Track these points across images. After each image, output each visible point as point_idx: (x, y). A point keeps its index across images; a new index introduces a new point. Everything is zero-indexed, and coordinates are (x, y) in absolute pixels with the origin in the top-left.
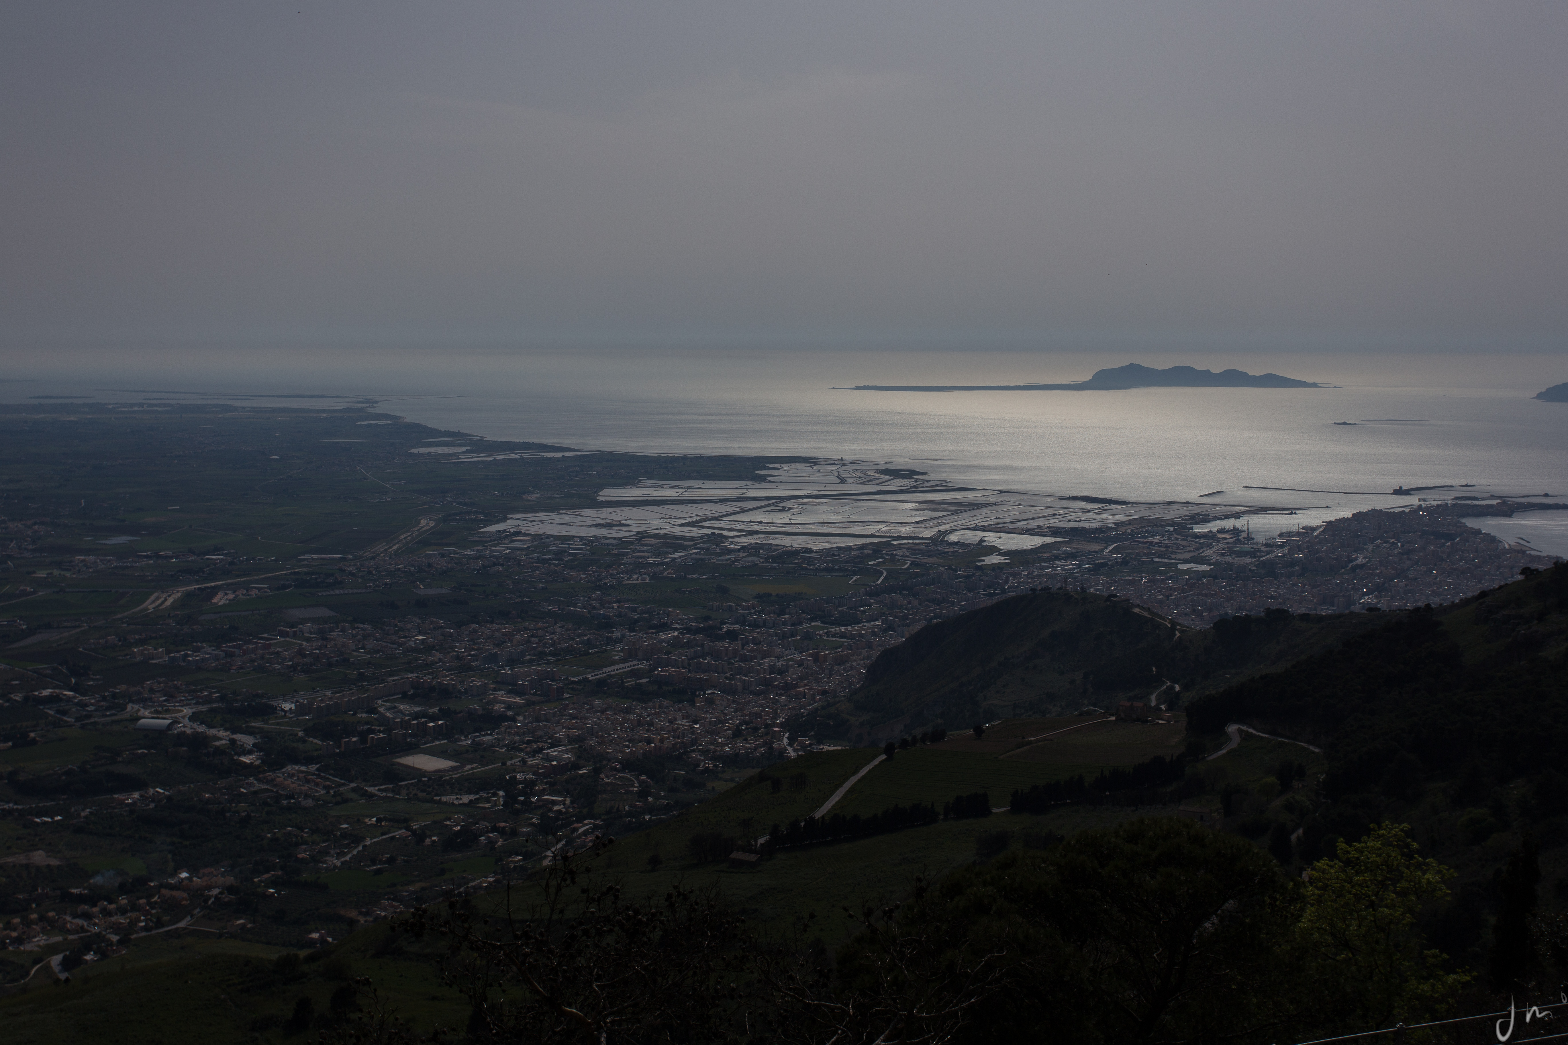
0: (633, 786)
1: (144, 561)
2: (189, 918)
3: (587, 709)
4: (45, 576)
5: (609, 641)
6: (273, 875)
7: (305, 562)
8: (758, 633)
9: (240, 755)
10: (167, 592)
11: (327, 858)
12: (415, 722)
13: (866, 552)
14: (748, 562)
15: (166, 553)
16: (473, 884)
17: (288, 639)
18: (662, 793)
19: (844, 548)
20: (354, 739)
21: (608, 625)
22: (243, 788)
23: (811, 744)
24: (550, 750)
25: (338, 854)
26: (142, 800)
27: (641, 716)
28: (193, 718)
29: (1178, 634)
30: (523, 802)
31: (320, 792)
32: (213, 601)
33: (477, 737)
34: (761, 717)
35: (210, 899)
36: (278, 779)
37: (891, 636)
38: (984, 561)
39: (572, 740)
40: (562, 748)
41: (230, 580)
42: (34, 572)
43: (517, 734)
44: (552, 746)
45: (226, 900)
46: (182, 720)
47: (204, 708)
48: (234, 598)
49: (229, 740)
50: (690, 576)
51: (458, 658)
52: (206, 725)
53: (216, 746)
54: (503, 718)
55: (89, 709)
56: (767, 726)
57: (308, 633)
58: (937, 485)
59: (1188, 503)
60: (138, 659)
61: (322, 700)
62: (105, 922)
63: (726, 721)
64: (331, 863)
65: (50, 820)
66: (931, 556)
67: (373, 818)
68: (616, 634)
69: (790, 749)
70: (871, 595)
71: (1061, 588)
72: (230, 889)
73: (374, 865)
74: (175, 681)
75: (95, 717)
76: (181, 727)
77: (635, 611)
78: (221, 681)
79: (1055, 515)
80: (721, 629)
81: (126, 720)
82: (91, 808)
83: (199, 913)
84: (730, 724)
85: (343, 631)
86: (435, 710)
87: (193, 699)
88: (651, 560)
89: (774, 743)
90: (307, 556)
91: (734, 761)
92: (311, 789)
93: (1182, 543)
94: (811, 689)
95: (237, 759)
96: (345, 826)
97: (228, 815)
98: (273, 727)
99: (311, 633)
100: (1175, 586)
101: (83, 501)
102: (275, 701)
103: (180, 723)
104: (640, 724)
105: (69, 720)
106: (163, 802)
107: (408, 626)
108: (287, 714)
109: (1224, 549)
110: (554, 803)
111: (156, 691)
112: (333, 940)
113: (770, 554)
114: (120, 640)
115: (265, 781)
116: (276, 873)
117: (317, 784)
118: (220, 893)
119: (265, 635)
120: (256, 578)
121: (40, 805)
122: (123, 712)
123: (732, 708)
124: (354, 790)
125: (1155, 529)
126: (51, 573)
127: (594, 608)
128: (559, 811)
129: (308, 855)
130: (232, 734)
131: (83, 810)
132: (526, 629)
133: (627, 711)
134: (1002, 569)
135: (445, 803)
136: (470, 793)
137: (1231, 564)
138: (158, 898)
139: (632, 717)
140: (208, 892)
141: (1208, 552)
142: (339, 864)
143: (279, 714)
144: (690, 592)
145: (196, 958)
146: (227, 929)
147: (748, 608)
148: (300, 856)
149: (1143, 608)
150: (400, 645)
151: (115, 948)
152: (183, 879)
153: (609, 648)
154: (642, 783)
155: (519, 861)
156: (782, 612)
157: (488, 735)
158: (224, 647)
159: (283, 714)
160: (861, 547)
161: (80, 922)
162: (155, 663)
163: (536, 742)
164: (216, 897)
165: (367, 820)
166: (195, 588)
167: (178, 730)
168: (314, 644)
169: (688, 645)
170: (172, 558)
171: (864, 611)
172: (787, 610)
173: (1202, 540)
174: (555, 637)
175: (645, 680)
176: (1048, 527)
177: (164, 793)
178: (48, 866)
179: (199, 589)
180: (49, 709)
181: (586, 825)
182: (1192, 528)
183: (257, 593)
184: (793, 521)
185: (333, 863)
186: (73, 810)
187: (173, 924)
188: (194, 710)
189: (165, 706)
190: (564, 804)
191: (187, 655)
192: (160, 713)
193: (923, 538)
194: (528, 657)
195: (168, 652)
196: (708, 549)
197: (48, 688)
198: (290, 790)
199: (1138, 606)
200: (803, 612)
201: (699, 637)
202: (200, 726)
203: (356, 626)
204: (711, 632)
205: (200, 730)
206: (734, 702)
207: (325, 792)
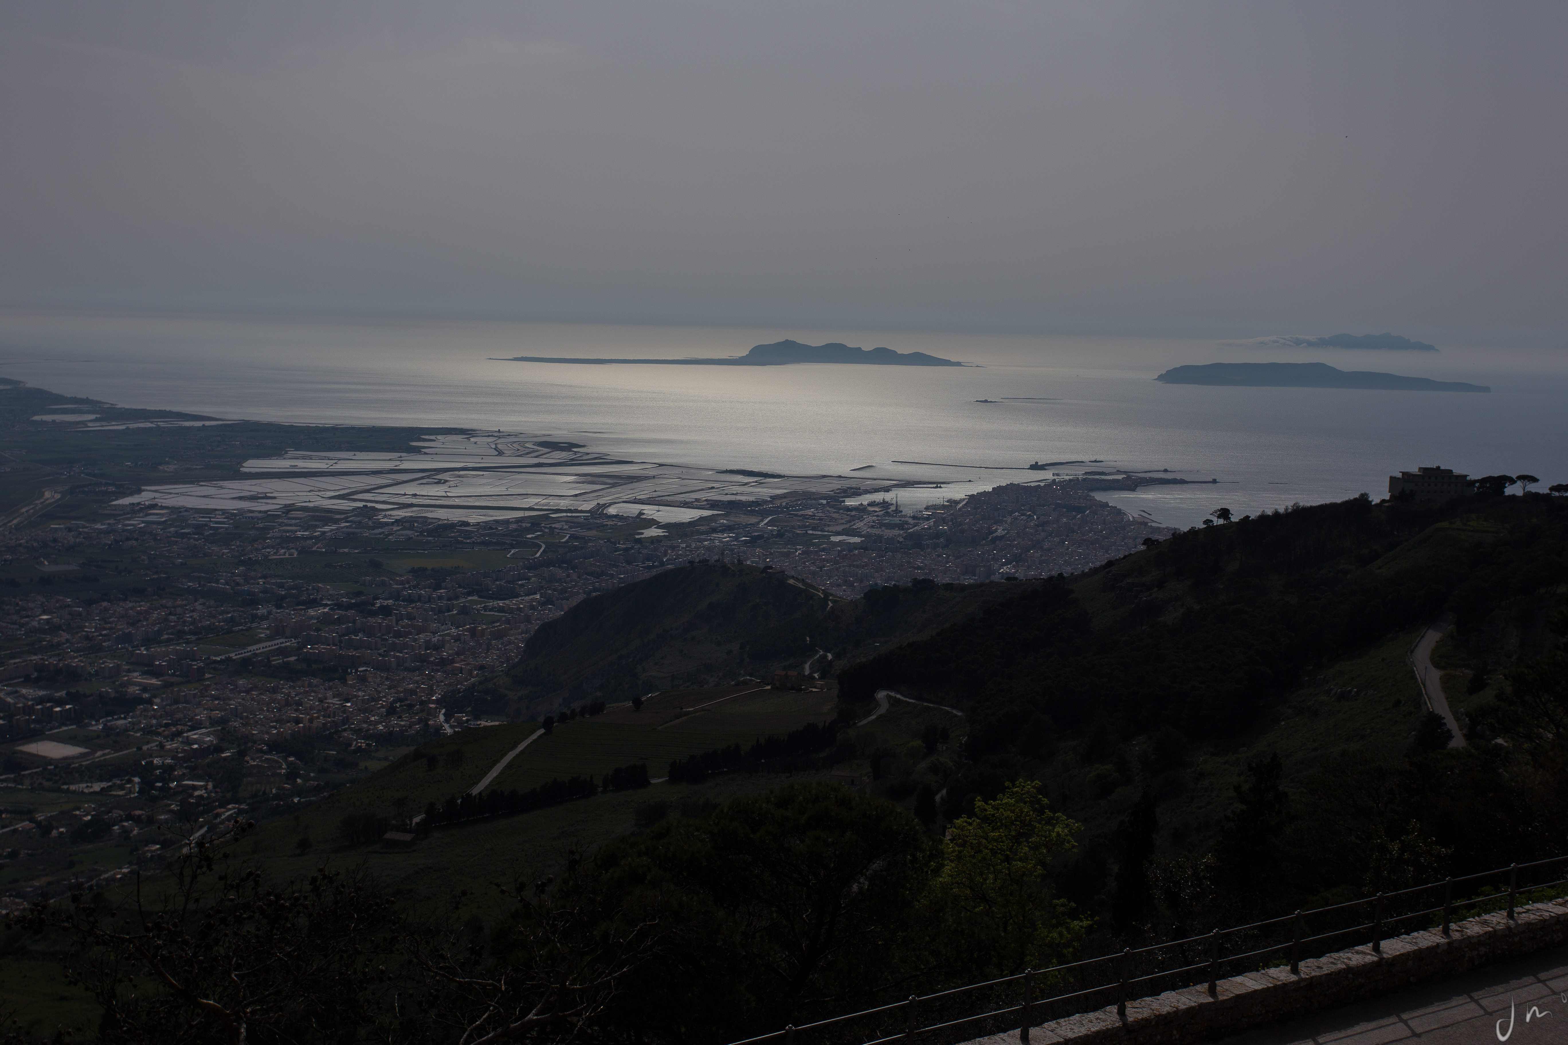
0: (280, 768)
3: (231, 690)
5: (254, 618)
8: (413, 608)
12: (39, 707)
13: (524, 525)
14: (402, 535)
16: (106, 876)
18: (312, 775)
19: (502, 521)
21: (253, 601)
23: (468, 720)
24: (190, 734)
27: (289, 696)
29: (831, 604)
30: (160, 789)
33: (110, 721)
34: (416, 694)
37: (550, 610)
38: (642, 534)
39: (214, 722)
40: (204, 731)
43: (154, 717)
44: (193, 728)
50: (341, 551)
51: (87, 638)
54: (139, 700)
56: (422, 703)
58: (596, 458)
59: (840, 477)
63: (380, 699)
66: (589, 529)
68: (262, 611)
69: (446, 726)
70: (529, 568)
71: (718, 561)
77: (282, 587)
79: (713, 488)
80: (373, 604)
84: (384, 701)
86: (63, 693)
88: (299, 534)
89: (429, 720)
91: (387, 739)
93: (835, 515)
94: (468, 664)
100: (828, 557)
104: (288, 704)
107: (31, 605)
109: (874, 522)
110: (195, 788)
113: (425, 528)
123: (386, 685)
125: (809, 502)
127: (238, 584)
128: (201, 797)
132: (163, 607)
133: (274, 690)
134: (661, 541)
135: (74, 792)
136: (102, 781)
137: (881, 536)
139: (279, 696)
141: (859, 525)
144: (341, 566)
147: (402, 583)
149: (797, 579)
150: (22, 625)
153: (254, 625)
154: (290, 764)
155: (157, 850)
156: (438, 587)
157: (120, 718)
160: (519, 520)
163: (174, 725)
169: (339, 621)
171: (522, 586)
172: (443, 585)
173: (853, 513)
174: (195, 615)
175: (293, 659)
176: (706, 500)
181: (230, 810)
182: (844, 501)
184: (449, 494)
190: (206, 789)
193: (582, 512)
194: (166, 636)
196: (360, 522)
199: (793, 577)
200: (460, 587)
201: (351, 613)
204: (364, 609)
206: (387, 679)
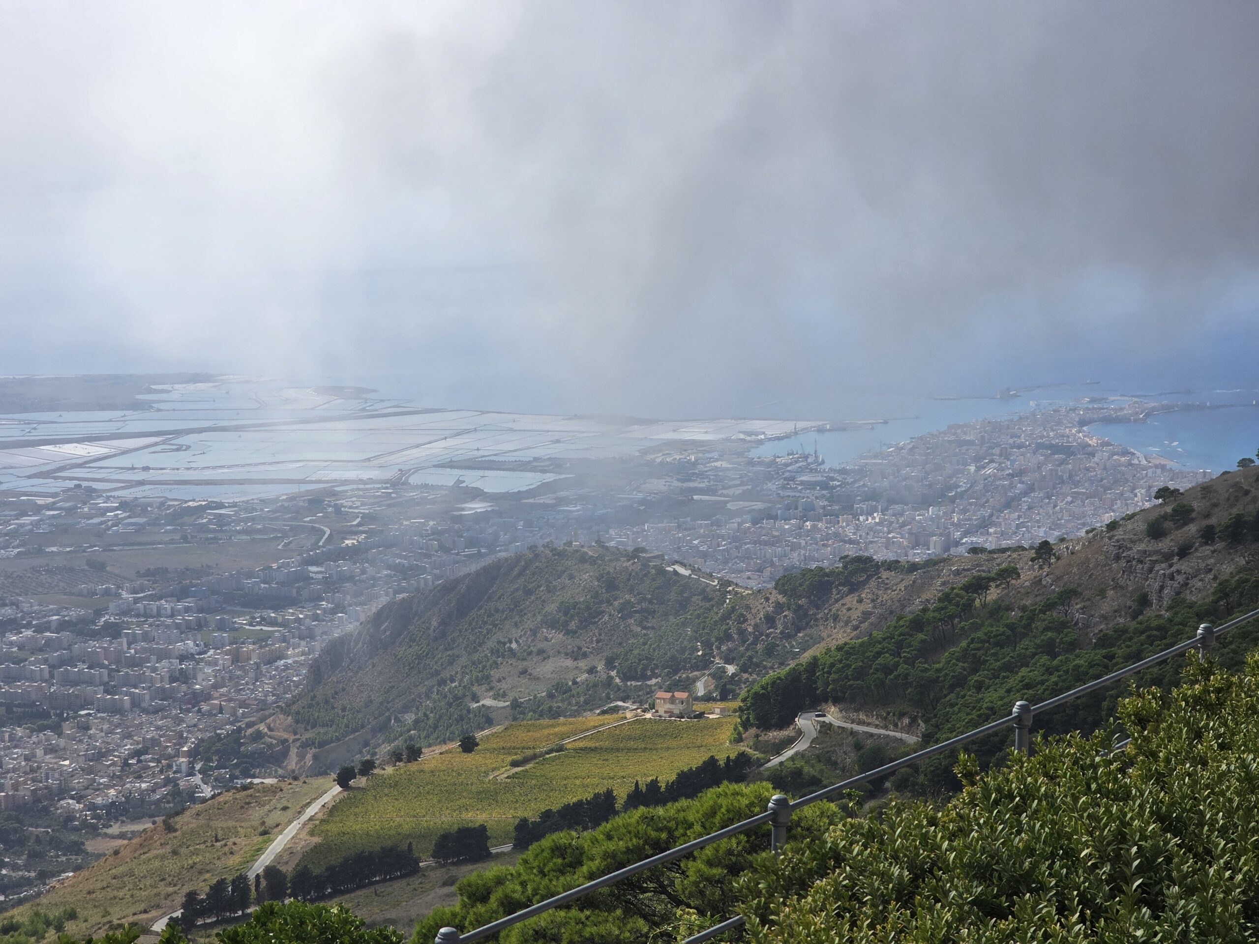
13: (299, 503)
14: (130, 524)
19: (269, 498)
23: (232, 779)
29: (730, 597)
34: (159, 744)
38: (463, 509)
50: (47, 549)
56: (168, 757)
58: (394, 407)
63: (109, 753)
66: (390, 506)
69: (203, 788)
70: (309, 564)
71: (569, 543)
80: (96, 622)
89: (180, 778)
91: (122, 809)
94: (230, 700)
100: (723, 533)
109: (786, 480)
113: (163, 513)
134: (488, 519)
141: (765, 485)
144: (48, 571)
149: (681, 564)
156: (184, 594)
160: (291, 497)
169: (49, 647)
172: (192, 591)
173: (757, 469)
176: (547, 459)
184: (192, 465)
196: (72, 508)
199: (675, 561)
201: (66, 635)
204: (82, 627)
206: (119, 724)
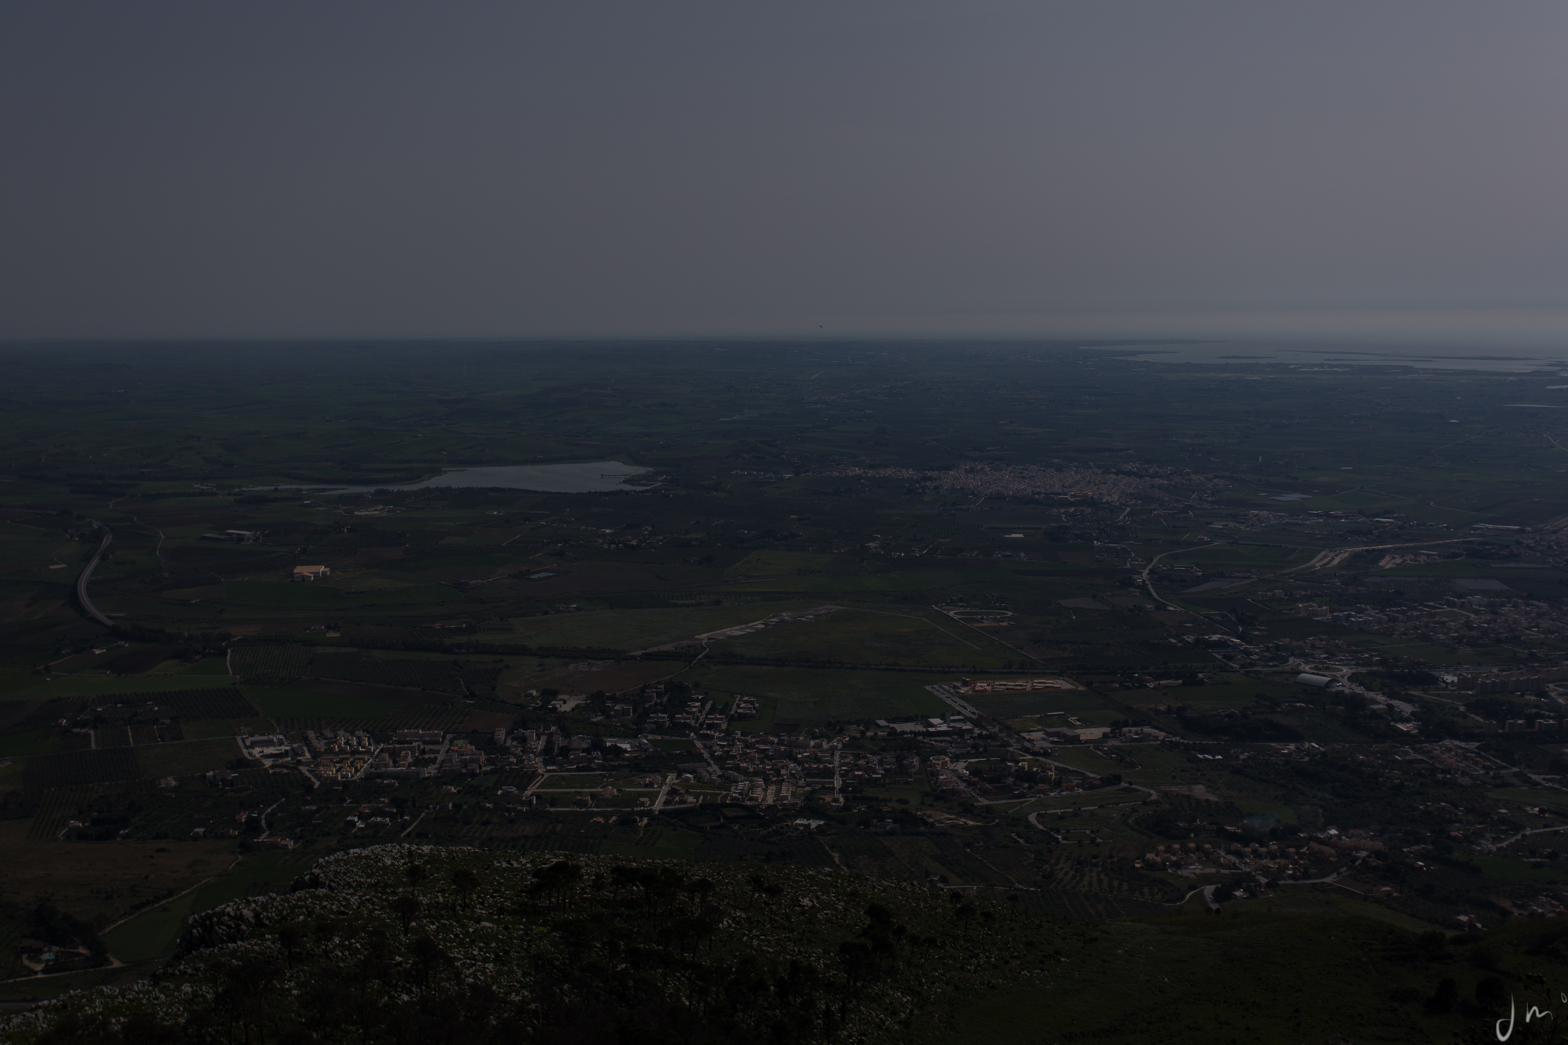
1: (1314, 519)
2: (1335, 875)
4: (1221, 527)
6: (1423, 848)
7: (1479, 532)
9: (1396, 722)
10: (1335, 551)
11: (1482, 841)
15: (1336, 513)
17: (1455, 609)
20: (1520, 722)
22: (1398, 755)
25: (1494, 839)
26: (1298, 752)
28: (1353, 678)
31: (1478, 771)
32: (1380, 564)
35: (1357, 860)
36: (1435, 752)
41: (1399, 544)
42: (1212, 523)
45: (1373, 864)
46: (1341, 679)
47: (1363, 670)
48: (1402, 562)
49: (1387, 705)
52: (1364, 687)
53: (1373, 709)
55: (1253, 657)
57: (1476, 605)
60: (1302, 615)
61: (1487, 676)
62: (1256, 863)
64: (1485, 847)
65: (1211, 757)
67: (1536, 807)
72: (1378, 854)
73: (1534, 858)
74: (1336, 639)
75: (1258, 666)
76: (1339, 685)
78: (1383, 645)
81: (1288, 673)
82: (1248, 753)
83: (1345, 871)
85: (1515, 606)
87: (1353, 660)
90: (1481, 525)
92: (1469, 767)
95: (1394, 726)
96: (1503, 811)
97: (1380, 779)
98: (1433, 697)
99: (1480, 605)
101: (1260, 457)
102: (1437, 671)
103: (1339, 682)
105: (1235, 665)
106: (1318, 757)
108: (1449, 686)
111: (1318, 648)
112: (1483, 926)
114: (1286, 595)
115: (1421, 751)
116: (1426, 846)
117: (1476, 763)
118: (1368, 856)
119: (1431, 603)
120: (1426, 544)
121: (1203, 742)
122: (1285, 665)
124: (1516, 775)
126: (1227, 525)
129: (1461, 834)
130: (1390, 700)
131: (1242, 753)
138: (1307, 850)
140: (1356, 853)
142: (1494, 849)
143: (1440, 685)
145: (1340, 915)
146: (1372, 893)
148: (1453, 834)
151: (1263, 890)
152: (1332, 836)
158: (1388, 611)
159: (1444, 685)
161: (1233, 858)
162: (1319, 620)
164: (1364, 859)
165: (1528, 809)
166: (1362, 550)
167: (1337, 688)
168: (1483, 618)
170: (1341, 517)
177: (1318, 748)
178: (1207, 800)
179: (1367, 550)
180: (1216, 653)
183: (1426, 559)
185: (1488, 847)
186: (1232, 751)
187: (1320, 878)
188: (1353, 671)
189: (1326, 663)
191: (1350, 616)
192: (1320, 669)
195: (1332, 611)
197: (1217, 634)
198: (1445, 765)
202: (1359, 688)
203: (1530, 602)
205: (1358, 692)
207: (1484, 772)
